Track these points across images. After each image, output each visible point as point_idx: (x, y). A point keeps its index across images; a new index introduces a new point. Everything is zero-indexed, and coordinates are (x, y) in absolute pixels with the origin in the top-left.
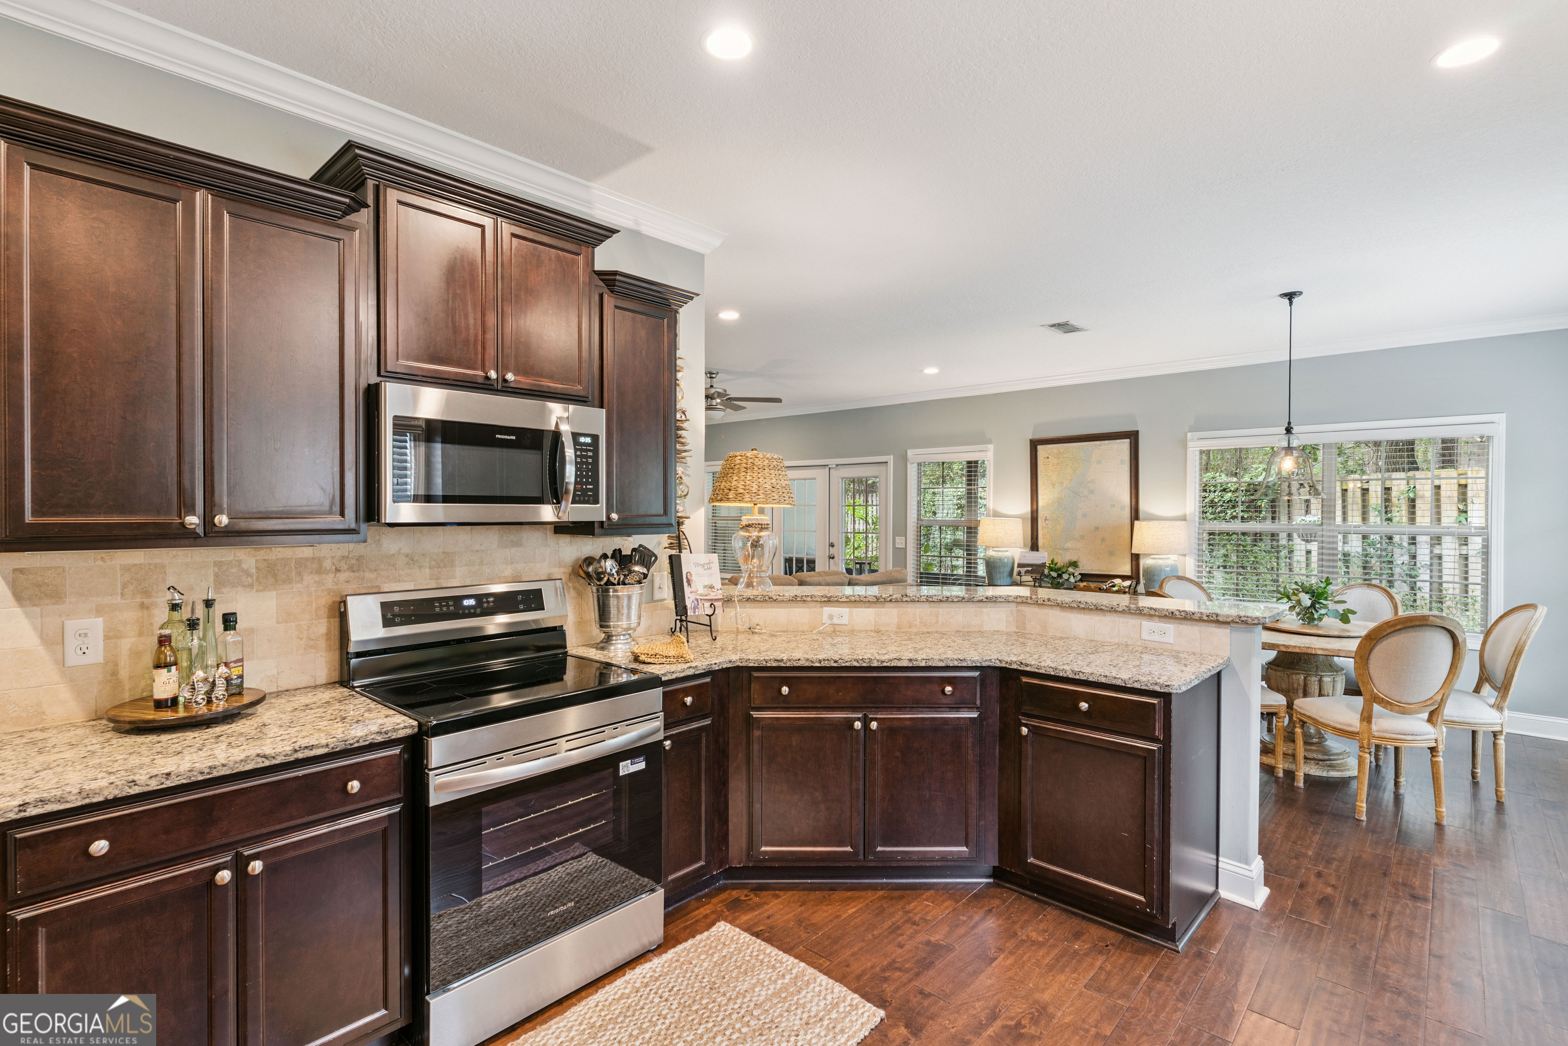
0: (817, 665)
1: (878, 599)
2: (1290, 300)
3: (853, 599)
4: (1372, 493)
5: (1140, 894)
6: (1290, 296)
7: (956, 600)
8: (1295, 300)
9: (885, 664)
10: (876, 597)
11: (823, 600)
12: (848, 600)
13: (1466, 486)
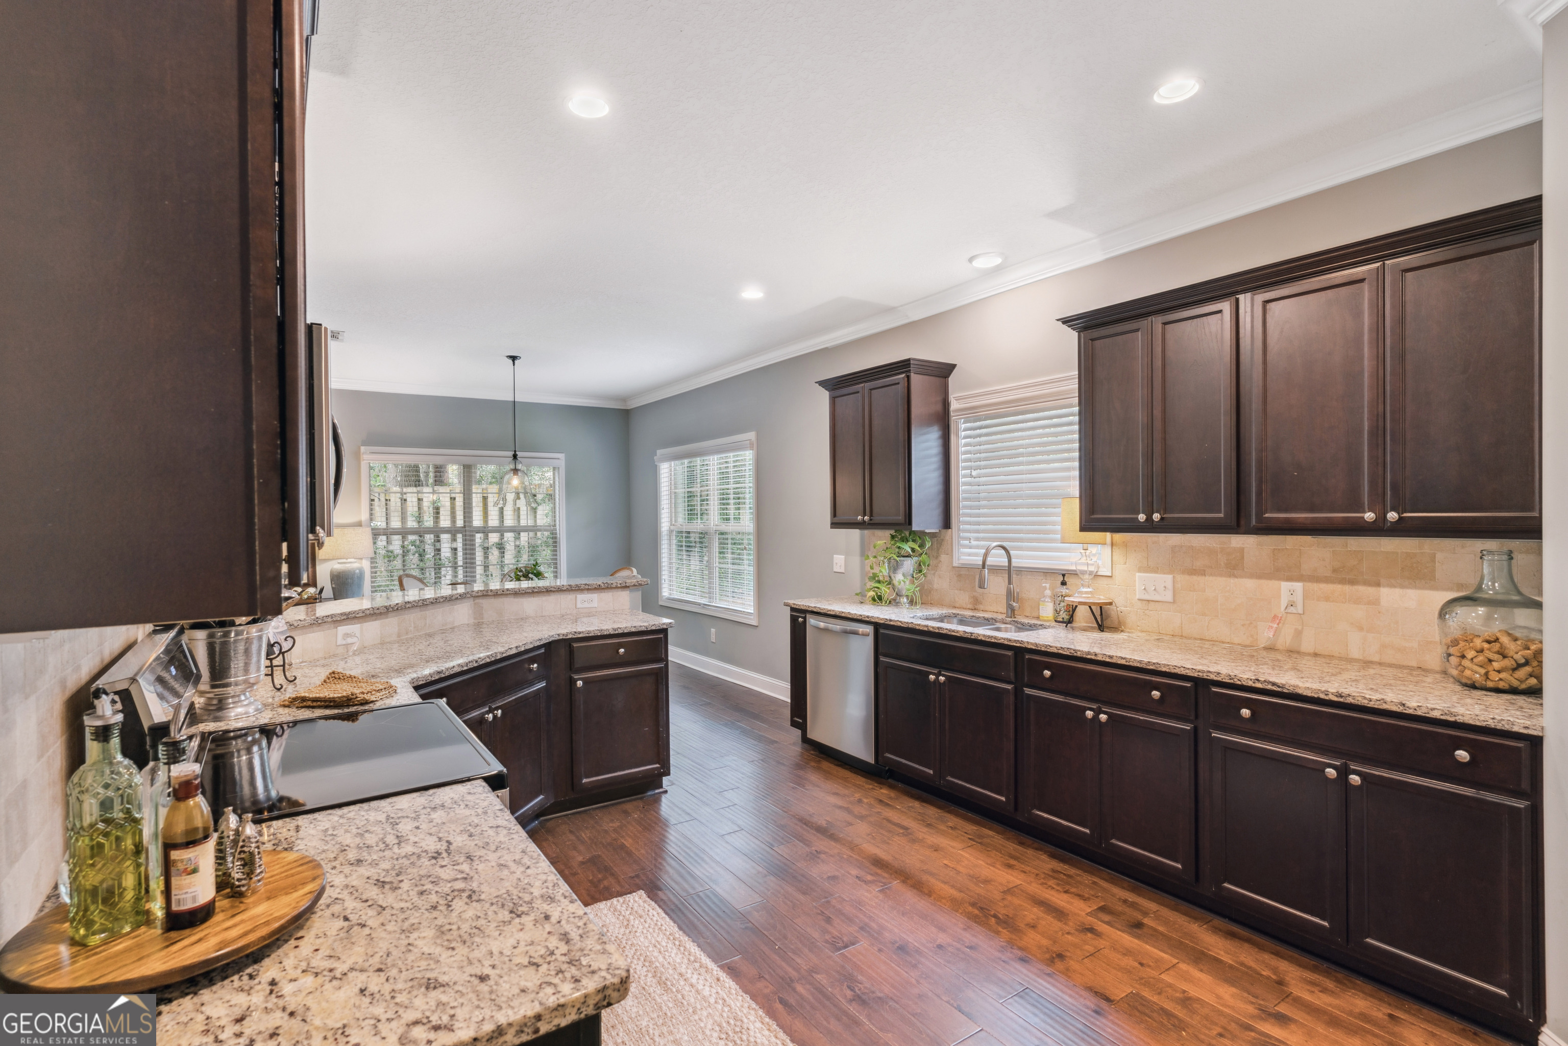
0: (465, 668)
1: (388, 609)
2: (513, 361)
3: (368, 612)
4: (409, 503)
5: (656, 764)
6: (514, 358)
7: (442, 600)
8: (516, 362)
9: (504, 655)
10: (386, 607)
11: (343, 618)
12: (364, 614)
13: (455, 499)
